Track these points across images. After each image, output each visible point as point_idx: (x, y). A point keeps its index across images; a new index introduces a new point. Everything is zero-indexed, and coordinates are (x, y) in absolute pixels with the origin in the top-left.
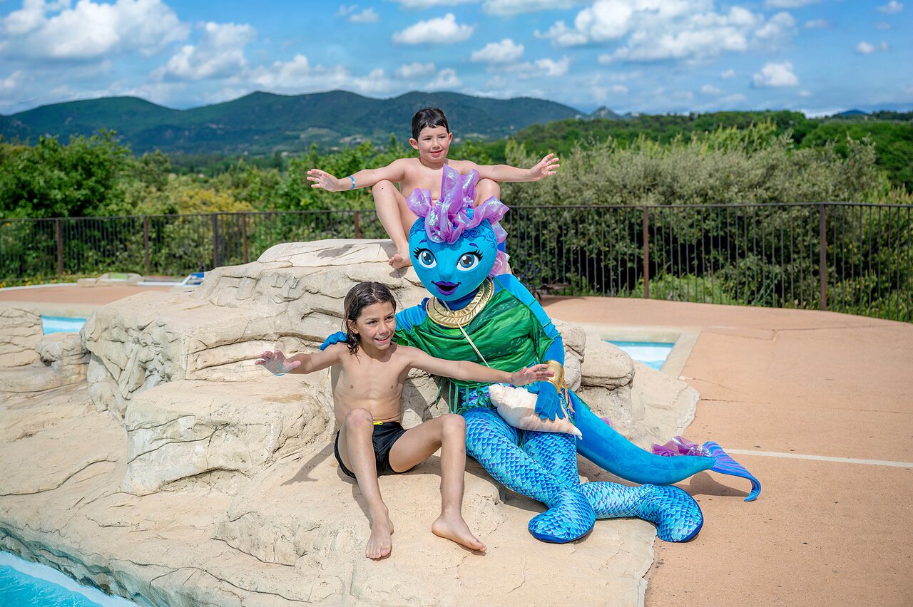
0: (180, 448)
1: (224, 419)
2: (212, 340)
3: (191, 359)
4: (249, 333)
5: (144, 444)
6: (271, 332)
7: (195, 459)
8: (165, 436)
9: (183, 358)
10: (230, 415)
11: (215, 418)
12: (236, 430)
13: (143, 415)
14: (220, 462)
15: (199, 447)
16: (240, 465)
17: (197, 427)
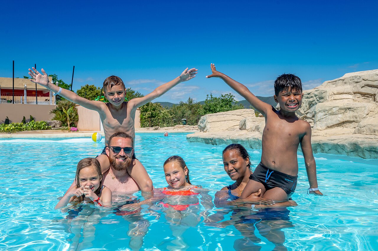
0: (333, 117)
1: (349, 107)
2: (335, 92)
3: (330, 97)
4: (345, 92)
5: (321, 116)
6: (351, 92)
7: (339, 119)
8: (328, 113)
9: (327, 97)
10: (351, 106)
11: (346, 107)
12: (353, 110)
13: (321, 108)
14: (348, 119)
15: (340, 116)
16: (355, 119)
17: (339, 110)
